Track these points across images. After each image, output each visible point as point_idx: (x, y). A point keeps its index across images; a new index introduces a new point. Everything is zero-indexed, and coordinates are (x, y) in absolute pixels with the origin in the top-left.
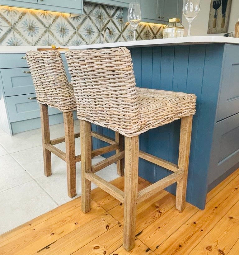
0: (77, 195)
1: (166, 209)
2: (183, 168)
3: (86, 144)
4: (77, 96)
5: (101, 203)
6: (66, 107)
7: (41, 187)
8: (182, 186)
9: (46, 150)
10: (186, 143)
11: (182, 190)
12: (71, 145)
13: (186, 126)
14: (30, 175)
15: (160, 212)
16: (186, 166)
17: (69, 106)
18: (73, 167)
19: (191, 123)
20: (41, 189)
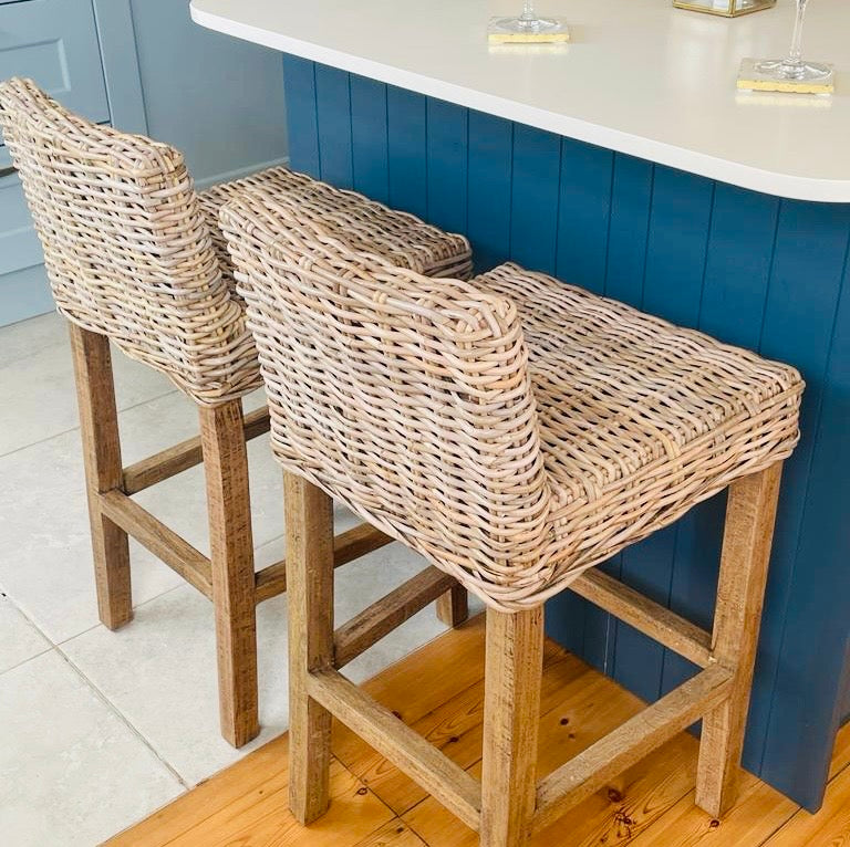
0: (263, 732)
1: (656, 805)
2: (730, 658)
3: (310, 563)
4: (259, 334)
5: (371, 775)
6: (214, 385)
7: (92, 687)
8: (726, 726)
9: (107, 522)
10: (748, 565)
11: (724, 740)
12: (239, 535)
13: (752, 500)
14: (32, 618)
15: (627, 821)
16: (748, 648)
17: (224, 383)
18: (246, 622)
19: (777, 486)
20: (95, 700)
